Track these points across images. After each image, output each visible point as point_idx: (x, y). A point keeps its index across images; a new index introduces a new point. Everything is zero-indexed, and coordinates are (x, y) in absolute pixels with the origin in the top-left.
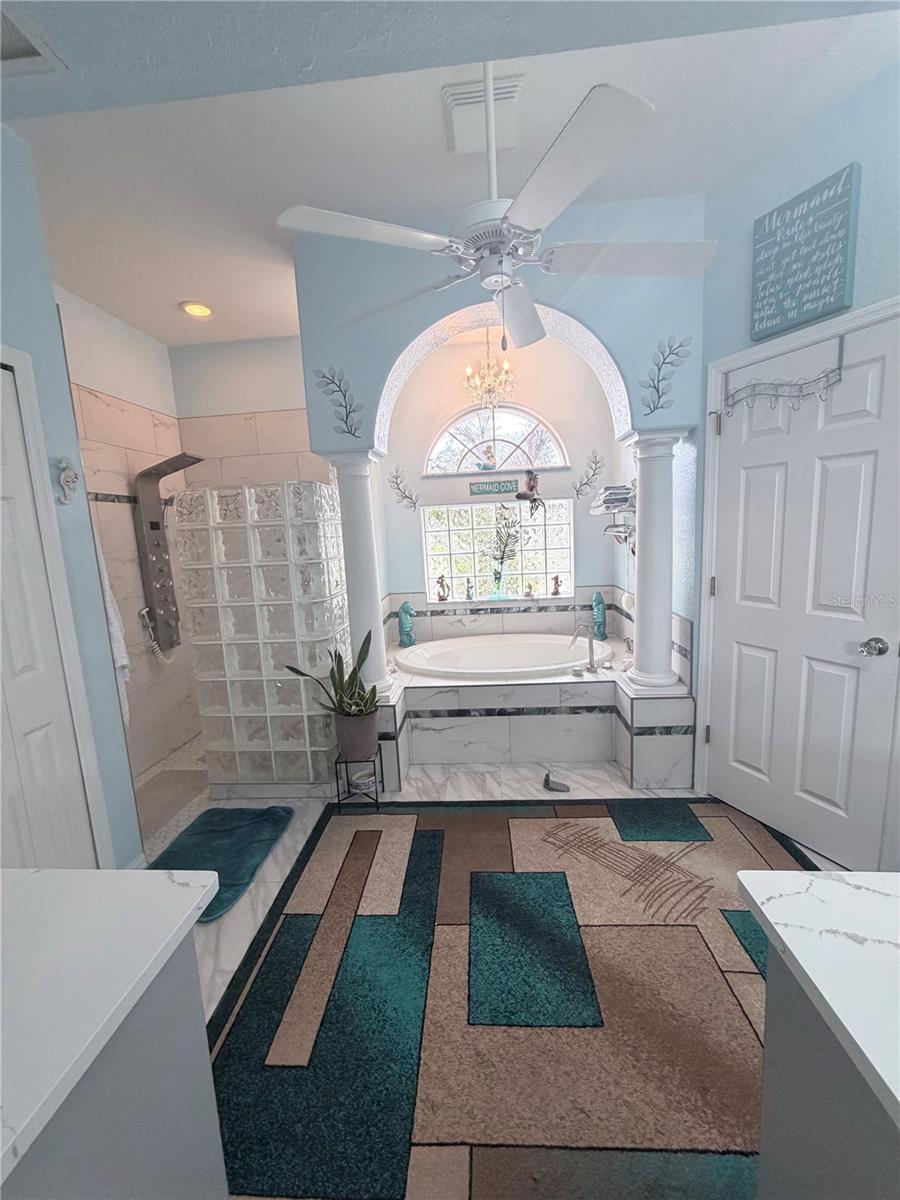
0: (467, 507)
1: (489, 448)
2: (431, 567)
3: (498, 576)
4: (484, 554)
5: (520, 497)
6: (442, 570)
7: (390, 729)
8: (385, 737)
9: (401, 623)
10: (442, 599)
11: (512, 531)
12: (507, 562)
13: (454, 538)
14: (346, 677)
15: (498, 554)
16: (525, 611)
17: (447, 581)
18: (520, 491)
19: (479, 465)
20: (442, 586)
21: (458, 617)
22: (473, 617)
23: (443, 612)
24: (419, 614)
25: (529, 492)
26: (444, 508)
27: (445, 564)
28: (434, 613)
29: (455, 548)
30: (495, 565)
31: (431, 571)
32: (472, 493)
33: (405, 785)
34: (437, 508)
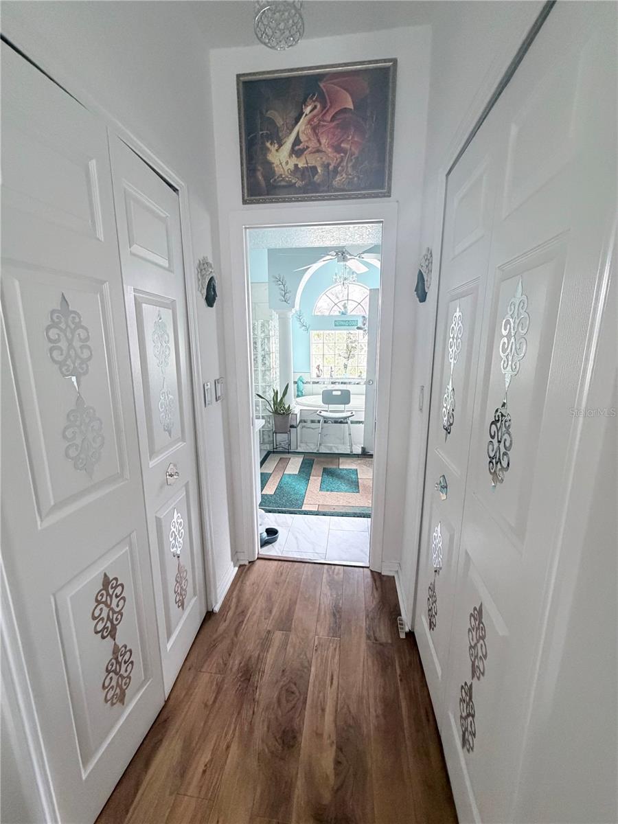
0: (333, 332)
1: (345, 304)
2: (314, 361)
3: (346, 366)
4: (340, 356)
5: (358, 328)
6: (319, 362)
7: (294, 424)
8: (292, 426)
9: (298, 387)
10: (318, 376)
11: (354, 345)
12: (351, 360)
13: (325, 347)
14: (278, 401)
15: (347, 356)
16: (358, 384)
17: (321, 368)
18: (359, 326)
19: (340, 312)
20: (318, 370)
21: (325, 385)
22: (332, 385)
23: (318, 382)
24: (307, 383)
25: (363, 327)
26: (322, 332)
27: (321, 360)
28: (314, 383)
29: (326, 352)
30: (345, 361)
31: (314, 363)
32: (336, 325)
33: (299, 448)
34: (318, 332)
